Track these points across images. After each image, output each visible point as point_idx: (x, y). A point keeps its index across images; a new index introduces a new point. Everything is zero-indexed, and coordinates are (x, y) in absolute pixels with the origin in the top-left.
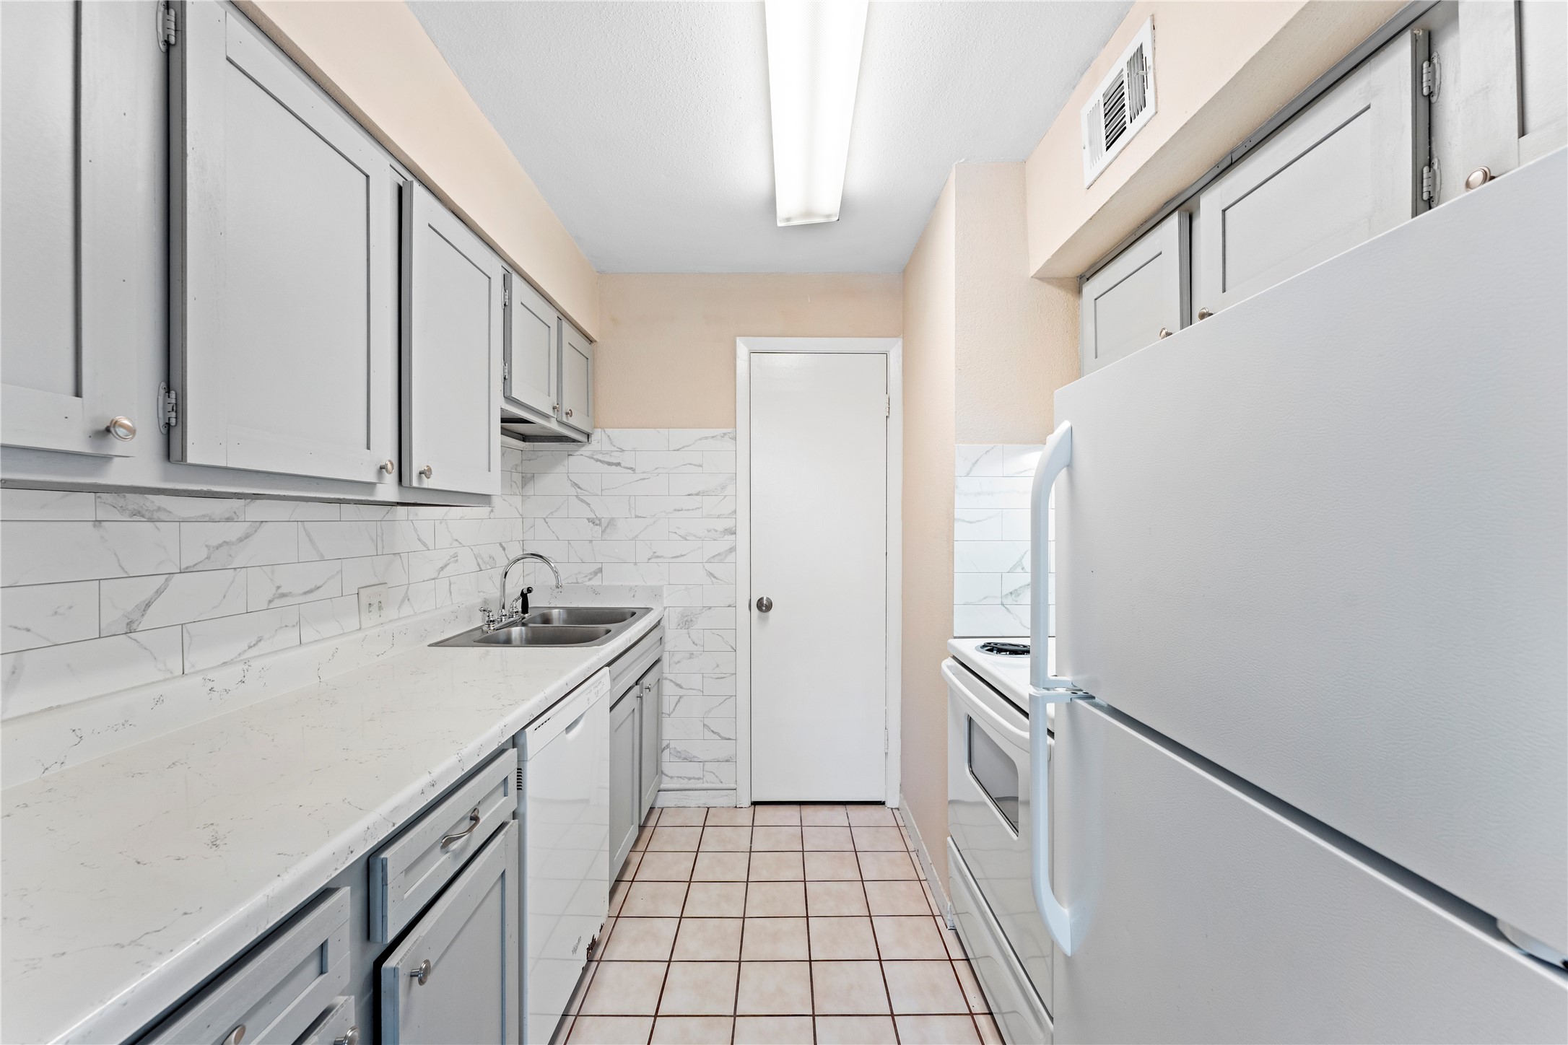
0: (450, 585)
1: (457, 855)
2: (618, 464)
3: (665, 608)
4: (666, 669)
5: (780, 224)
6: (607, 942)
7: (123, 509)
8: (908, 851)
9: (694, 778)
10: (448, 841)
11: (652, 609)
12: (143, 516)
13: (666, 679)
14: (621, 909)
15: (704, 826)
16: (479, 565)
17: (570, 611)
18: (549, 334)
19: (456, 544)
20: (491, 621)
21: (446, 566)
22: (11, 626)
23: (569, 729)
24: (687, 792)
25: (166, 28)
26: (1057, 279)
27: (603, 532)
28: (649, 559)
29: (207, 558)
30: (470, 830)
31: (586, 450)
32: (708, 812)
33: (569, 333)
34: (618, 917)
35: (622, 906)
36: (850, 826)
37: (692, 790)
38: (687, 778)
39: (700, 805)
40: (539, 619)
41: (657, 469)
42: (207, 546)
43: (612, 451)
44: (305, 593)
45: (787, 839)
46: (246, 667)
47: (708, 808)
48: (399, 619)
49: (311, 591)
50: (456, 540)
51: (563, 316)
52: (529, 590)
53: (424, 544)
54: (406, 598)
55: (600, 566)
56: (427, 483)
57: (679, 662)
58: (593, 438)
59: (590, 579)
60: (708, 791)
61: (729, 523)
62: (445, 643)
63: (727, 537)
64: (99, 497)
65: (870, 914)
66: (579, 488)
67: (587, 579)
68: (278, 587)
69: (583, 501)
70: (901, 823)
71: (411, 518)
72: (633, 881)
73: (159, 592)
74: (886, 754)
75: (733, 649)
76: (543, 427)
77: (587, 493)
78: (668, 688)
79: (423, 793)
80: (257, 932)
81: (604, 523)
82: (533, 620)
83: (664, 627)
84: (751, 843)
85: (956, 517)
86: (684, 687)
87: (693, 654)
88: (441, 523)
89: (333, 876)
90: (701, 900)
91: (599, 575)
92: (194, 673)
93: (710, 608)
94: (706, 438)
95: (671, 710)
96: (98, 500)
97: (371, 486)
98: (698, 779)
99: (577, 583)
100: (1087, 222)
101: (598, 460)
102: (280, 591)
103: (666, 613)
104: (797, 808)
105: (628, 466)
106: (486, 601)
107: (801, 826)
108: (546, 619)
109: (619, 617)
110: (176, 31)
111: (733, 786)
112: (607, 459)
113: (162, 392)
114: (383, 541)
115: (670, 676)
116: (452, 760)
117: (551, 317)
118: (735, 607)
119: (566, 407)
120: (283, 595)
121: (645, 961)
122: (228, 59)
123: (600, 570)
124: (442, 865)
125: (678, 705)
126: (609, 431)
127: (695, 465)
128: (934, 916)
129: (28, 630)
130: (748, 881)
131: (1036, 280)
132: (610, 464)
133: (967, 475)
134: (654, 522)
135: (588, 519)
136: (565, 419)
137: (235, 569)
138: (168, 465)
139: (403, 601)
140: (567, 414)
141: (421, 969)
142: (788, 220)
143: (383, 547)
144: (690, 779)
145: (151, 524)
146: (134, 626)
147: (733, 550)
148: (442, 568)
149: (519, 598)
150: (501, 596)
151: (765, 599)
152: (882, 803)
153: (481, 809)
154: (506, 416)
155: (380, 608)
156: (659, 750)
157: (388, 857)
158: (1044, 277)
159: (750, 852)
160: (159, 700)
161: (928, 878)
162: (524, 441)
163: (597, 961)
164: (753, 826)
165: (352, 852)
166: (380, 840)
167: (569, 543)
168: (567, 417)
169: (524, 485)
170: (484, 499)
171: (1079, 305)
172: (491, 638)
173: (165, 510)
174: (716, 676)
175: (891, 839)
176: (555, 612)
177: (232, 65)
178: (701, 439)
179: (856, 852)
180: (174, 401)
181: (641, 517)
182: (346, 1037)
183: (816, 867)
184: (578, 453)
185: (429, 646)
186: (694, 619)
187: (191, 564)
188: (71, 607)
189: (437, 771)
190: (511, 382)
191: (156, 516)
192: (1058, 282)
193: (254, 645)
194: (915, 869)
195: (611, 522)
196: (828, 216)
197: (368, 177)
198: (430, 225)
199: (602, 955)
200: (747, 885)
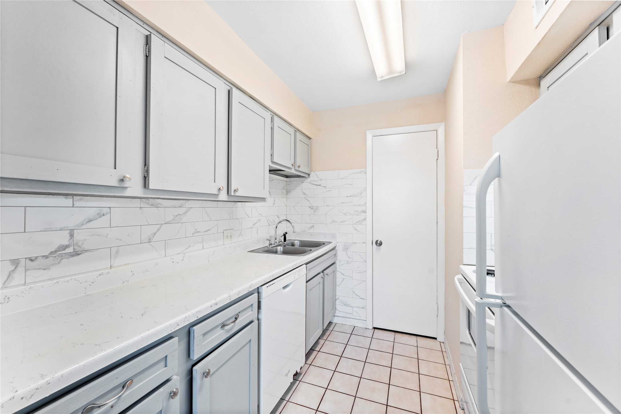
0: (257, 230)
1: (227, 331)
2: (320, 185)
3: (337, 242)
4: (338, 267)
5: (378, 80)
6: (305, 374)
7: (148, 204)
8: (445, 364)
9: (349, 313)
10: (223, 326)
11: (332, 242)
12: (154, 206)
13: (338, 271)
14: (312, 362)
15: (351, 334)
16: (268, 223)
17: (301, 241)
18: (291, 137)
19: (260, 216)
20: (271, 244)
21: (256, 223)
22: (116, 239)
23: (284, 288)
24: (346, 318)
25: (146, 51)
26: (524, 80)
27: (314, 211)
28: (331, 222)
29: (173, 219)
30: (234, 322)
31: (308, 180)
32: (354, 328)
33: (299, 136)
34: (310, 365)
35: (313, 361)
36: (417, 346)
37: (348, 318)
38: (346, 313)
39: (351, 325)
40: (290, 244)
41: (334, 186)
42: (173, 215)
43: (318, 180)
44: (205, 232)
45: (387, 346)
46: (184, 255)
47: (355, 327)
48: (238, 242)
49: (207, 231)
50: (260, 214)
51: (297, 130)
52: (286, 233)
53: (248, 215)
54: (241, 234)
55: (313, 225)
56: (237, 194)
57: (343, 265)
58: (311, 176)
59: (309, 230)
60: (355, 320)
61: (363, 208)
62: (252, 251)
63: (363, 214)
64: (142, 200)
65: (420, 391)
66: (306, 195)
67: (308, 230)
68: (196, 229)
69: (307, 200)
70: (444, 350)
71: (243, 206)
72: (319, 351)
73: (158, 230)
74: (437, 316)
75: (365, 261)
76: (291, 173)
77: (309, 197)
78: (338, 275)
79: (211, 307)
80: (137, 349)
81: (315, 208)
82: (288, 245)
83: (337, 250)
84: (370, 345)
85: (464, 205)
86: (345, 275)
87: (348, 262)
88: (254, 208)
89: (170, 333)
90: (345, 366)
91: (313, 228)
92: (168, 256)
93: (355, 243)
94: (354, 173)
95: (340, 284)
96: (141, 201)
97: (217, 195)
98: (351, 314)
99: (305, 231)
100: (537, 46)
101: (312, 184)
102: (196, 231)
103: (338, 245)
104: (393, 333)
105: (324, 186)
106: (271, 237)
107: (394, 342)
108: (293, 245)
109: (317, 245)
110: (149, 51)
111: (365, 319)
112: (316, 183)
113: (144, 166)
114: (232, 214)
115: (339, 270)
116: (226, 296)
117: (292, 131)
118: (366, 243)
119: (298, 164)
120: (198, 232)
121: (317, 386)
122: (165, 57)
123: (313, 226)
124: (220, 335)
125: (342, 282)
126: (316, 172)
127: (349, 184)
128: (454, 400)
129: (121, 240)
130: (365, 362)
131: (511, 83)
132: (317, 185)
133: (471, 184)
134: (333, 208)
135: (309, 206)
136: (297, 169)
137: (182, 223)
138: (145, 189)
139: (239, 236)
140: (298, 167)
141: (206, 372)
142: (382, 77)
143: (233, 216)
144: (347, 313)
145: (157, 208)
146: (151, 240)
147: (365, 219)
148: (254, 224)
149: (282, 236)
150: (275, 235)
151: (379, 241)
152: (436, 339)
153: (240, 315)
154: (271, 169)
155: (231, 237)
156: (334, 300)
157: (195, 328)
158: (515, 81)
159: (369, 349)
160: (157, 264)
161: (454, 380)
162: (287, 178)
163: (299, 381)
164: (372, 338)
165: (178, 325)
166: (191, 322)
167: (302, 216)
168: (298, 168)
169: (287, 194)
170: (263, 199)
171: (539, 92)
172: (271, 251)
173: (161, 204)
174: (358, 272)
175: (437, 357)
176: (296, 241)
177: (167, 59)
178: (352, 174)
179: (418, 359)
180: (146, 169)
181: (328, 206)
182: (173, 391)
183: (397, 362)
184: (306, 181)
185: (248, 252)
186: (348, 248)
187: (168, 221)
188: (133, 234)
189: (218, 299)
190: (273, 156)
191: (158, 206)
192: (526, 82)
193: (188, 248)
194: (448, 374)
195: (317, 208)
196: (401, 72)
197: (215, 88)
198: (239, 102)
199: (302, 379)
200: (365, 363)
